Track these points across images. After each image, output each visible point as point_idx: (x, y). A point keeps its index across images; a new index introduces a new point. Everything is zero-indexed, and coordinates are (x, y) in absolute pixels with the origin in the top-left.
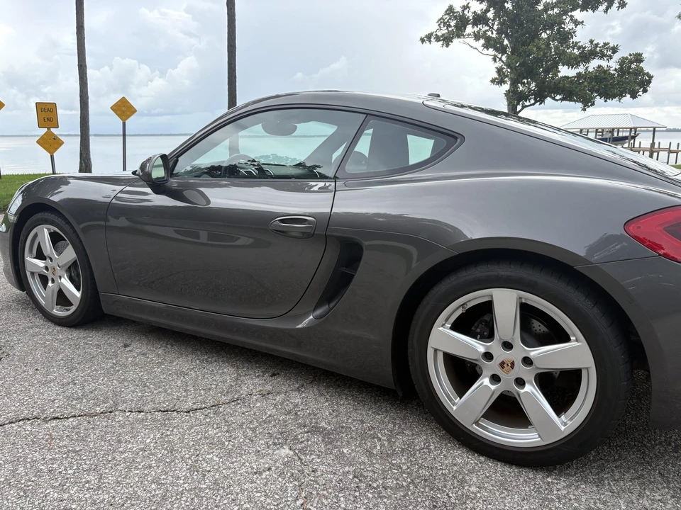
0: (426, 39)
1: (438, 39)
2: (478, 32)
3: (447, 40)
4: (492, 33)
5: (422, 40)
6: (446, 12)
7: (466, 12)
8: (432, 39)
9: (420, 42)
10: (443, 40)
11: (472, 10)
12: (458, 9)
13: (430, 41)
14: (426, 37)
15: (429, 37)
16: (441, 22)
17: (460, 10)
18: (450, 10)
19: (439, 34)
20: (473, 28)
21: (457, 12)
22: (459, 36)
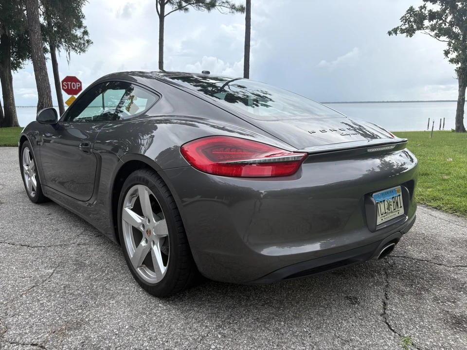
0: (392, 32)
1: (402, 31)
2: (435, 25)
3: (410, 32)
4: (445, 25)
5: (390, 33)
6: (407, 11)
7: (423, 10)
8: (398, 32)
9: (388, 35)
10: (407, 32)
11: (428, 9)
12: (417, 9)
13: (396, 34)
14: (393, 30)
15: (395, 31)
16: (404, 19)
17: (419, 9)
18: (411, 10)
19: (404, 27)
20: (430, 22)
21: (416, 11)
22: (419, 29)
